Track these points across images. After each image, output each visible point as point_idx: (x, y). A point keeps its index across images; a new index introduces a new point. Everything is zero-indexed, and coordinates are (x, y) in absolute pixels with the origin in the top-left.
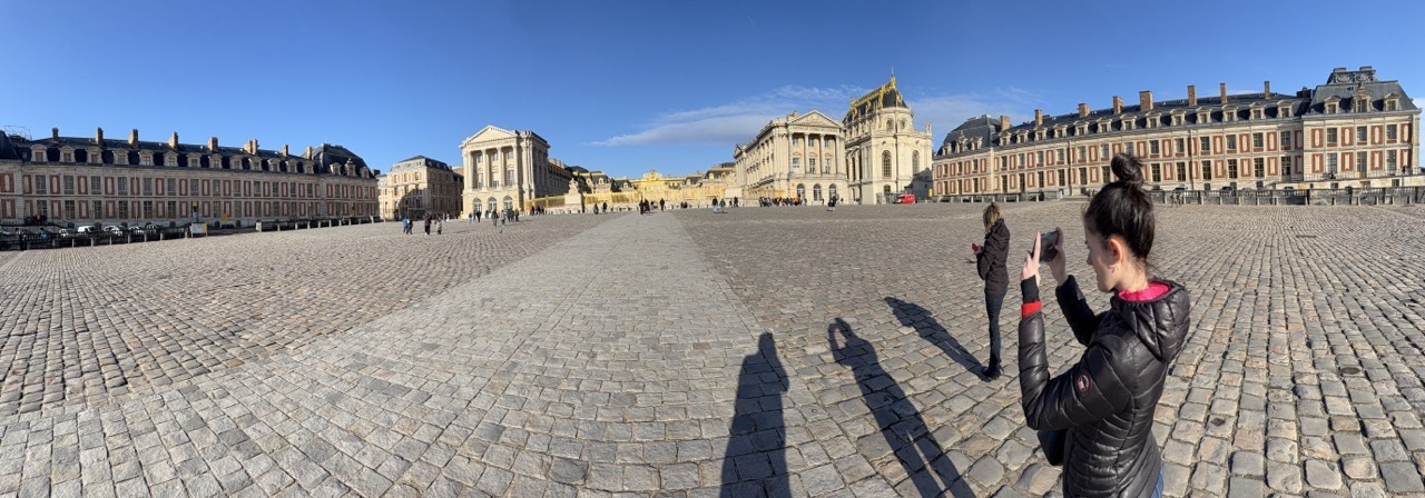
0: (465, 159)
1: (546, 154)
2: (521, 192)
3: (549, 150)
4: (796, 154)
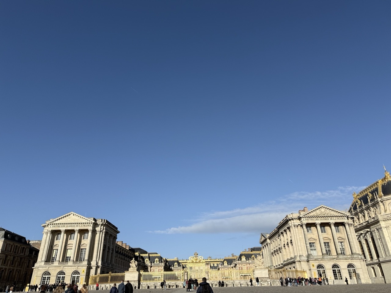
0: (45, 236)
1: (115, 238)
2: (89, 268)
3: (118, 235)
4: (311, 239)
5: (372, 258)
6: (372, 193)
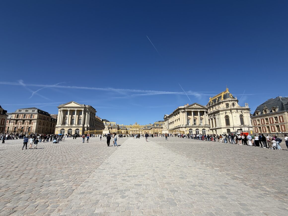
1: (95, 114)
2: (84, 128)
4: (189, 118)
5: (213, 126)
6: (219, 98)
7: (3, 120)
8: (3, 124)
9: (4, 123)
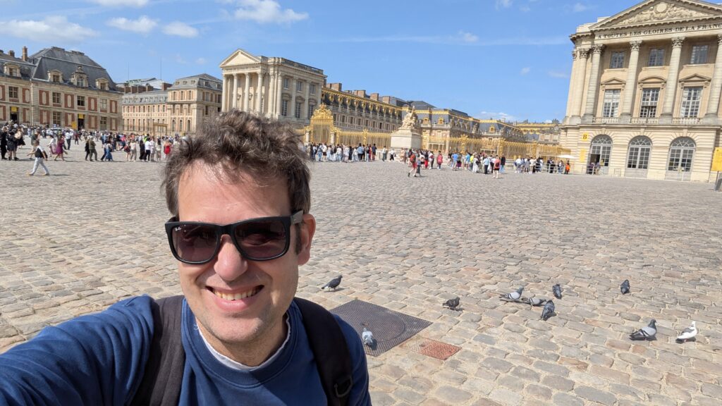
3: (327, 77)
4: (614, 82)
7: (114, 104)
8: (116, 112)
9: (116, 110)
